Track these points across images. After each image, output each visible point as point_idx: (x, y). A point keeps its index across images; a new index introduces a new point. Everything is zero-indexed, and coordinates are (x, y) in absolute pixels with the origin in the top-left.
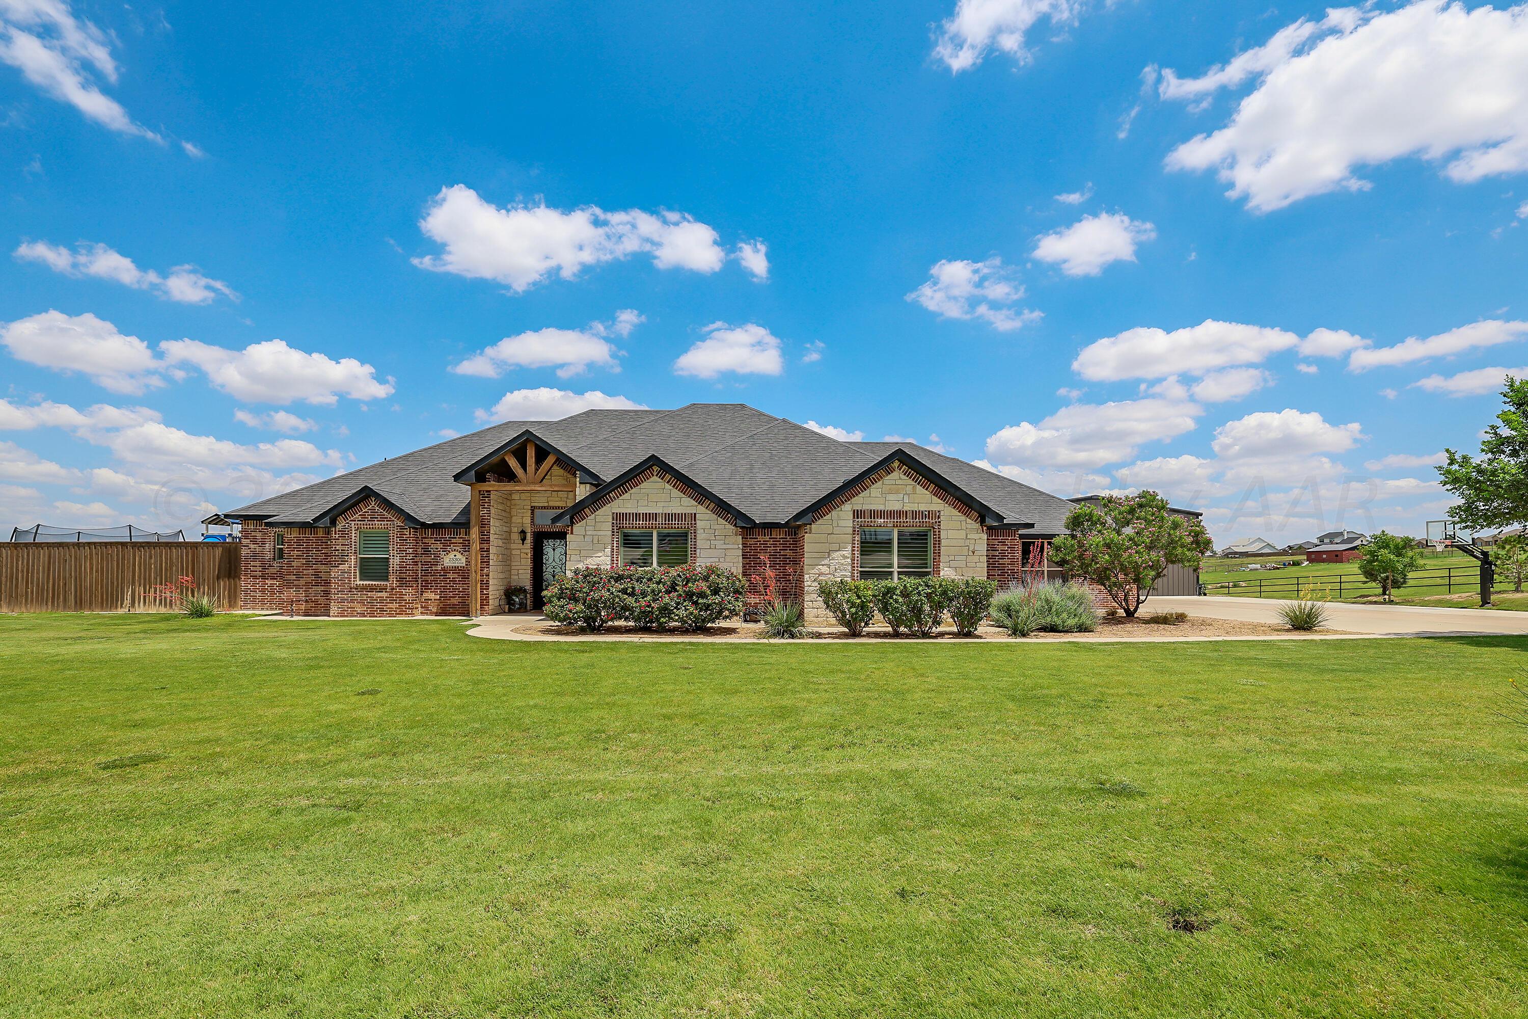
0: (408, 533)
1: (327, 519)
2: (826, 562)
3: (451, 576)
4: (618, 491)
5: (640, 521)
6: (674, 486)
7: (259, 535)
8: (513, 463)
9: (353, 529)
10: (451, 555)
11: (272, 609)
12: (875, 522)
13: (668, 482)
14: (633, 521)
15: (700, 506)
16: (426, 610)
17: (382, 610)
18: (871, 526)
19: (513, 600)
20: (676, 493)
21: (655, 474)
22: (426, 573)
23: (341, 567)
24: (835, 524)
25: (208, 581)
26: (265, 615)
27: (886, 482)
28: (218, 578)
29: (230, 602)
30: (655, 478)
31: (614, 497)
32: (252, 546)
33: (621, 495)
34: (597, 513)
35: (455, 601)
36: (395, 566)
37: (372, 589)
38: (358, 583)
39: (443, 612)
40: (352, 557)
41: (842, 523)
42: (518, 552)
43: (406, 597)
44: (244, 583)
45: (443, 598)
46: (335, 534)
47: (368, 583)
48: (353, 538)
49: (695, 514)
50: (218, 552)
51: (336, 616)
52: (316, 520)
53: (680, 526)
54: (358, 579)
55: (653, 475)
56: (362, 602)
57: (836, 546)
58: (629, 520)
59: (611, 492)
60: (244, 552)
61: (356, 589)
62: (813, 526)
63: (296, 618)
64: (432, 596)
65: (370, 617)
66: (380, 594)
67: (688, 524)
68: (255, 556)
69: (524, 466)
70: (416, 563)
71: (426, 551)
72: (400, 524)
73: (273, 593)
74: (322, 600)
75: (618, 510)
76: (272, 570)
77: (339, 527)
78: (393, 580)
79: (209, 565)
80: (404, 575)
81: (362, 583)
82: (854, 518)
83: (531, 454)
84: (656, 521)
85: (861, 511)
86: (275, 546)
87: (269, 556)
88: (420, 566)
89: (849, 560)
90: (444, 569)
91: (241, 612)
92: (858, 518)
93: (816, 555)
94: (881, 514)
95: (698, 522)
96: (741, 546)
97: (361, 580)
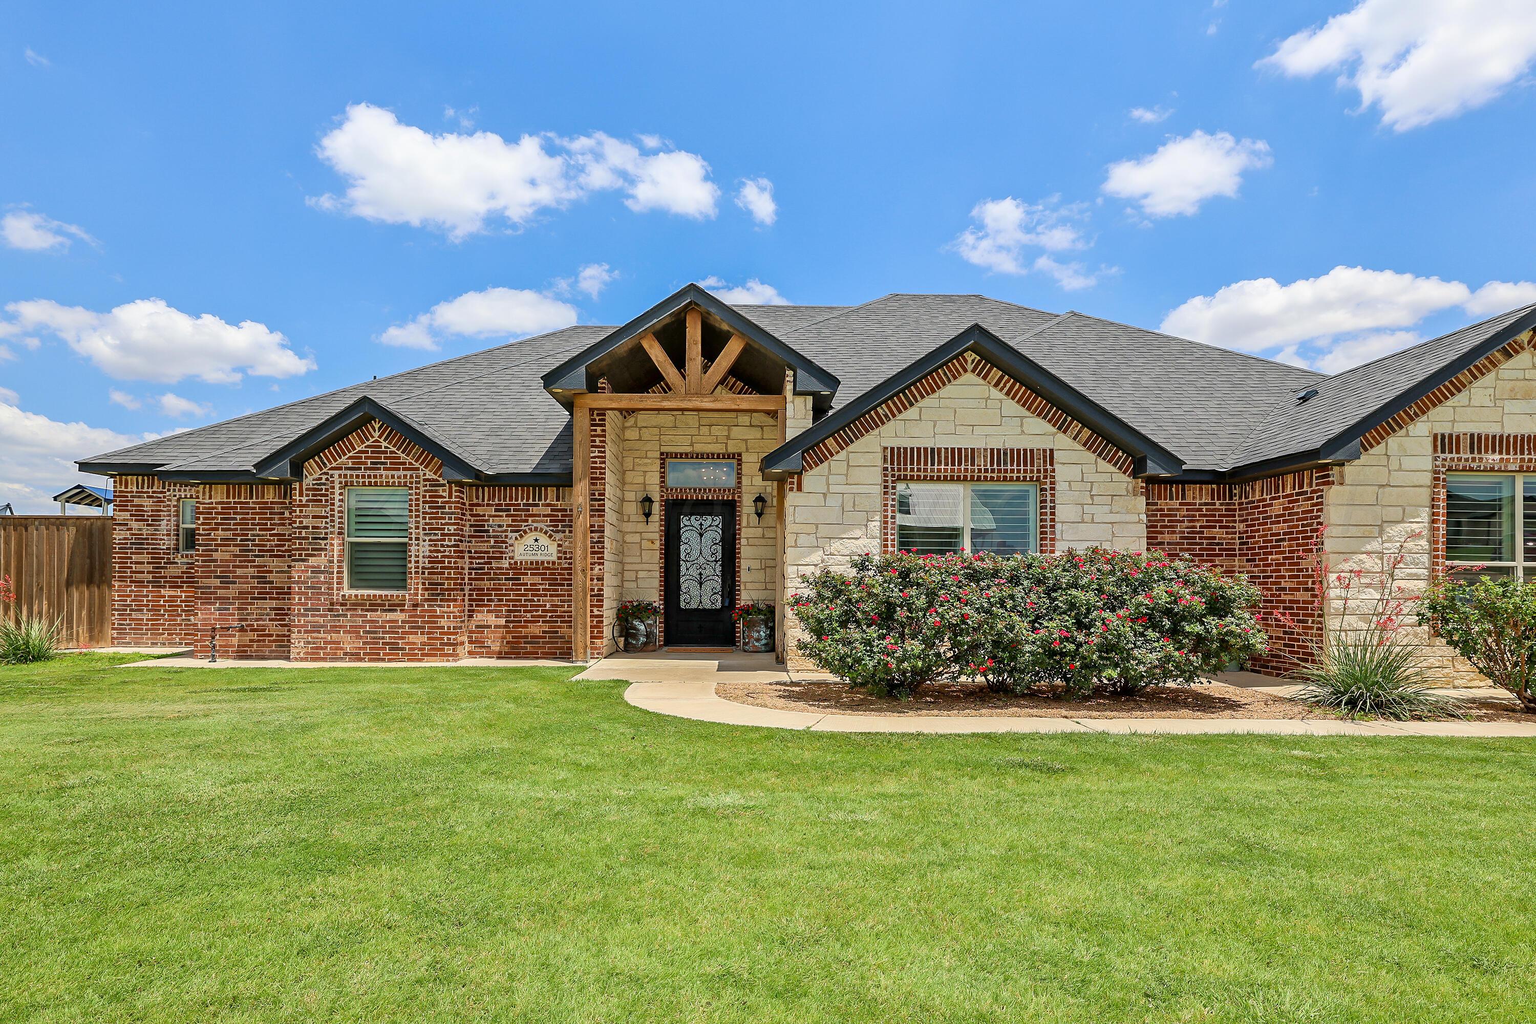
0: (446, 494)
1: (285, 465)
2: (1375, 545)
3: (528, 579)
4: (895, 404)
5: (939, 463)
6: (1008, 394)
7: (147, 504)
8: (657, 354)
9: (337, 486)
10: (529, 539)
11: (172, 644)
12: (1481, 459)
13: (996, 385)
14: (926, 464)
15: (1061, 435)
16: (479, 648)
17: (394, 647)
18: (1471, 470)
19: (635, 628)
20: (1012, 407)
21: (970, 367)
22: (479, 574)
23: (312, 561)
24: (1394, 464)
25: (49, 591)
26: (159, 657)
27: (1504, 374)
28: (69, 584)
29: (91, 630)
30: (969, 377)
31: (886, 416)
32: (134, 525)
33: (900, 412)
34: (851, 447)
35: (536, 629)
36: (421, 559)
37: (374, 605)
38: (347, 591)
39: (513, 651)
40: (335, 542)
41: (1408, 463)
42: (637, 538)
43: (443, 622)
44: (117, 592)
45: (513, 622)
46: (301, 495)
47: (366, 592)
48: (337, 503)
49: (1052, 451)
50: (69, 535)
51: (302, 660)
52: (262, 465)
53: (1021, 475)
54: (346, 585)
55: (965, 371)
56: (354, 631)
57: (1396, 513)
58: (919, 463)
59: (880, 405)
60: (119, 535)
61: (342, 605)
62: (1348, 469)
63: (222, 664)
64: (492, 619)
65: (370, 660)
66: (390, 616)
67: (1039, 471)
68: (140, 543)
69: (679, 361)
70: (460, 554)
71: (480, 531)
72: (430, 475)
73: (173, 613)
74: (273, 628)
75: (895, 443)
76: (172, 571)
77: (309, 481)
78: (416, 588)
79: (51, 560)
80: (437, 578)
81: (354, 592)
82: (1435, 450)
83: (694, 334)
84: (973, 464)
85: (1451, 436)
86: (178, 526)
87: (167, 543)
88: (467, 560)
89: (1424, 543)
90: (514, 567)
91: (111, 650)
92: (1443, 451)
93: (1354, 531)
94: (1499, 443)
95: (1056, 466)
96: (1144, 517)
97: (352, 586)
